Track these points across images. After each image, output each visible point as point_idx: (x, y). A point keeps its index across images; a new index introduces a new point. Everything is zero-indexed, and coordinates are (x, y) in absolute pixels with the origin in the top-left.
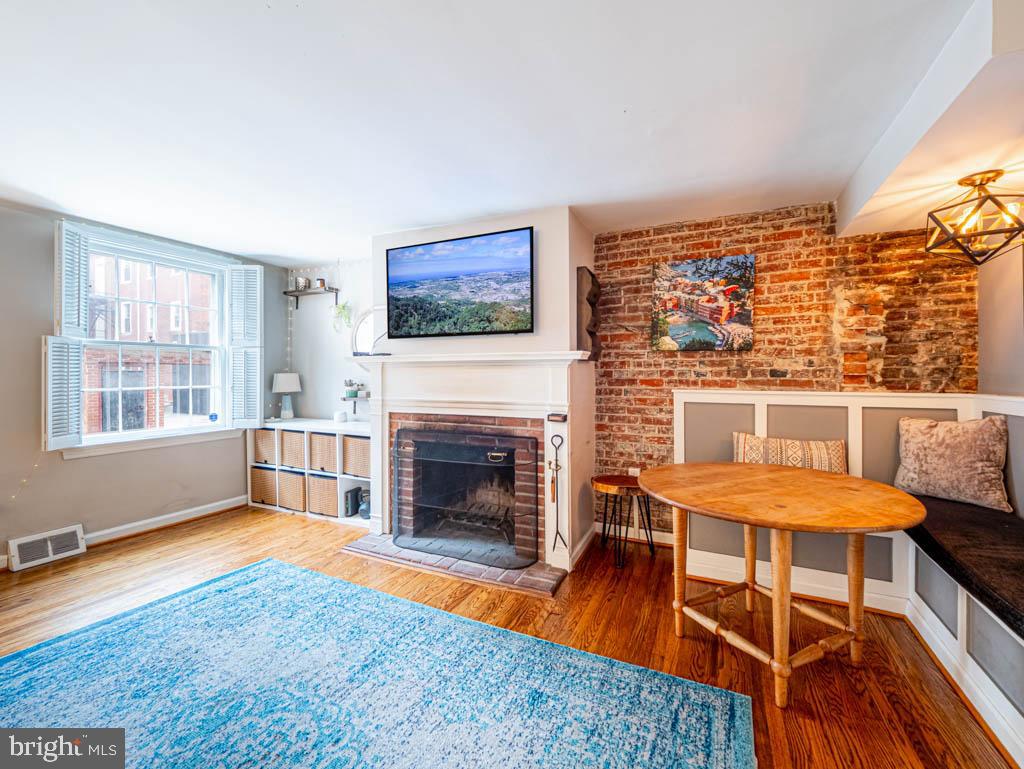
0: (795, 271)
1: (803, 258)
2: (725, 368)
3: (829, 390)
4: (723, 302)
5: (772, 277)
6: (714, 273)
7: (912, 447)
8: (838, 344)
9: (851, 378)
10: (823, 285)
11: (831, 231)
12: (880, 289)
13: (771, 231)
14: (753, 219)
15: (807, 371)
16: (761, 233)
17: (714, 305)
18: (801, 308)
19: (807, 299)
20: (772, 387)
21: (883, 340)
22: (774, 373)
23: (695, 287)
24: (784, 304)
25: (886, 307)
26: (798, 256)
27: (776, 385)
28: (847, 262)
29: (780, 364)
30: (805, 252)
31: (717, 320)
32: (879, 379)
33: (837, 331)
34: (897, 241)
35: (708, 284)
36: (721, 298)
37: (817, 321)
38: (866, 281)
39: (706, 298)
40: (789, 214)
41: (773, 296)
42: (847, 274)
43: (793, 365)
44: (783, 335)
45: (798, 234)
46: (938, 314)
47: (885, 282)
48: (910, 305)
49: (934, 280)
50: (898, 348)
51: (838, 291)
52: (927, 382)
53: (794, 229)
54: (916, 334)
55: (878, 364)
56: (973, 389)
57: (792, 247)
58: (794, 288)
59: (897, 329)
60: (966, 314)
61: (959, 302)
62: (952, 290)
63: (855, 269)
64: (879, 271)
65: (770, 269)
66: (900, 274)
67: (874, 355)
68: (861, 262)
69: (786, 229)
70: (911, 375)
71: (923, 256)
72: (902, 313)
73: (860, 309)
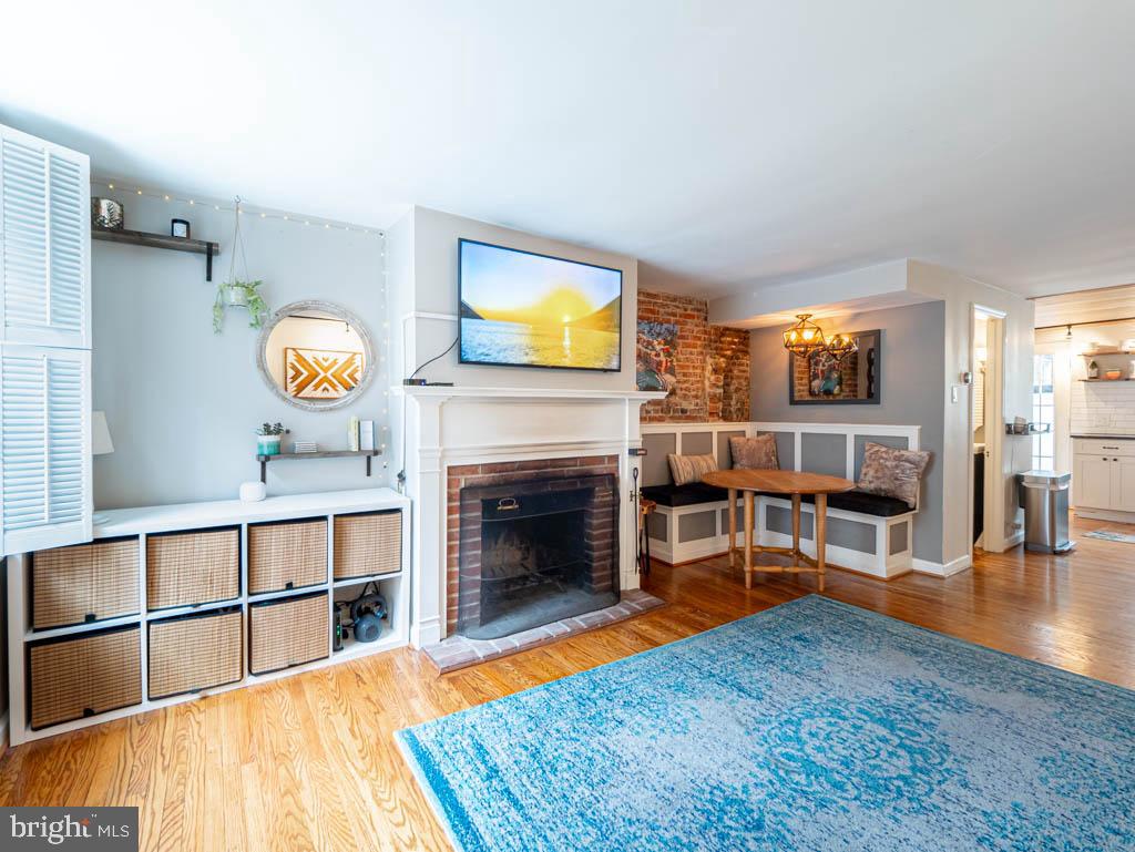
0: (692, 341)
1: (695, 334)
2: (659, 407)
3: (703, 422)
4: (662, 358)
5: (683, 343)
6: (659, 334)
7: (744, 452)
8: (707, 393)
9: (711, 414)
10: (702, 353)
11: (706, 319)
12: (722, 360)
14: (675, 300)
15: (695, 410)
16: (678, 311)
17: (658, 359)
18: (694, 367)
19: (696, 361)
20: (682, 421)
21: (722, 391)
22: (683, 411)
23: (649, 343)
24: (687, 364)
25: (724, 371)
26: (693, 332)
27: (683, 419)
28: (711, 341)
29: (685, 405)
30: (696, 329)
31: (660, 370)
32: (721, 414)
33: (707, 383)
34: (728, 333)
35: (656, 342)
36: (662, 354)
37: (700, 377)
38: (717, 354)
39: (654, 353)
40: (690, 302)
41: (683, 357)
42: (711, 349)
43: (689, 406)
44: (686, 385)
45: (692, 317)
46: (738, 377)
47: (723, 356)
48: (731, 371)
49: (738, 358)
50: (727, 396)
51: (708, 358)
52: (735, 416)
53: (692, 313)
54: (732, 388)
55: (720, 405)
56: (747, 420)
57: (690, 325)
58: (691, 353)
59: (727, 385)
60: (746, 378)
61: (744, 371)
62: (743, 365)
63: (714, 345)
64: (722, 349)
65: (682, 337)
66: (729, 353)
67: (720, 400)
68: (716, 342)
69: (689, 312)
70: (730, 412)
71: (735, 343)
72: (728, 374)
73: (715, 371)
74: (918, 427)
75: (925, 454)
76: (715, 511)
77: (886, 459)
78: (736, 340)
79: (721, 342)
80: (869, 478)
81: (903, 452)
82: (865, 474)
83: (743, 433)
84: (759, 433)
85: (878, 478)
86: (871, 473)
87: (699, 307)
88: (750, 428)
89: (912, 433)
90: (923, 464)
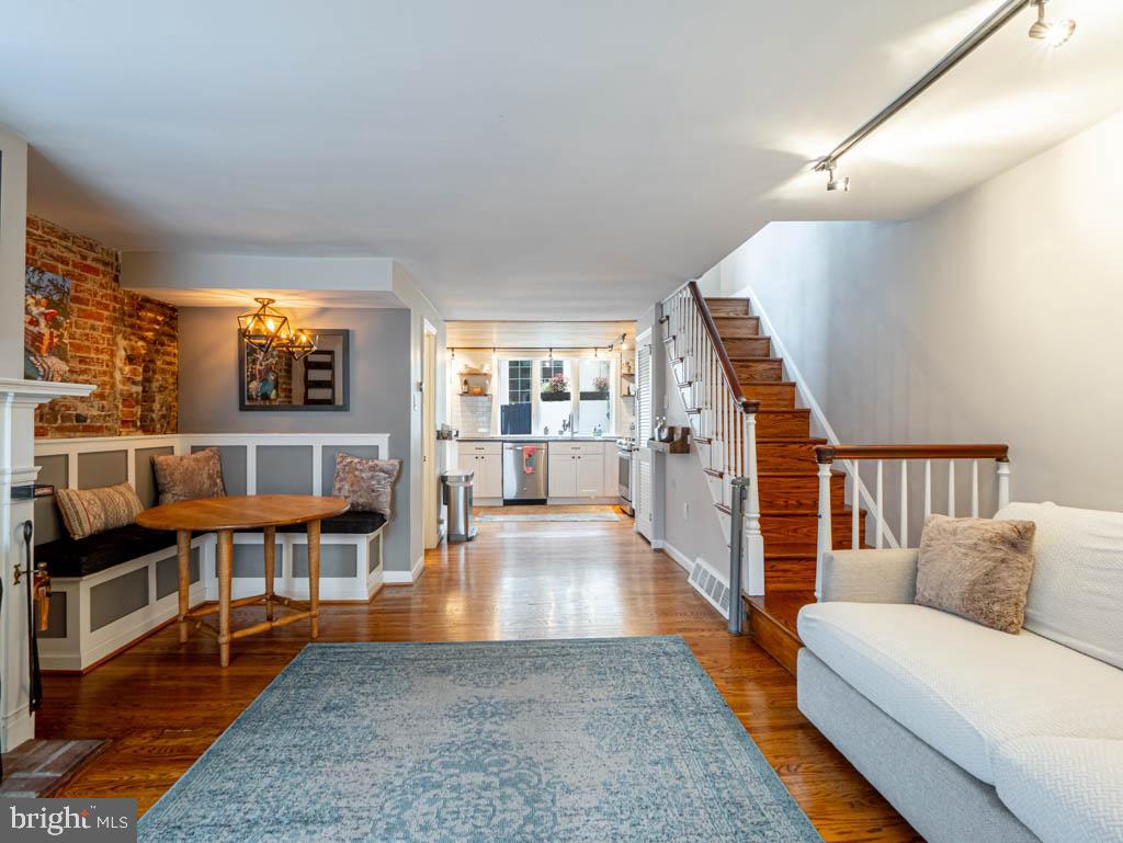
0: (94, 309)
1: (98, 299)
3: (112, 435)
5: (80, 310)
6: (38, 289)
8: (119, 391)
9: (125, 423)
10: (110, 330)
11: (116, 279)
12: (141, 343)
13: (78, 259)
14: (66, 237)
15: (100, 416)
16: (70, 256)
18: (97, 349)
19: (101, 341)
20: (78, 434)
21: (140, 389)
22: (80, 418)
24: (86, 343)
25: (144, 361)
26: (95, 295)
27: (79, 431)
28: (123, 313)
29: (81, 408)
30: (101, 292)
32: (139, 424)
33: (118, 376)
34: (148, 305)
37: (107, 366)
38: (134, 334)
40: (91, 248)
41: (79, 331)
42: (125, 326)
43: (90, 410)
44: (85, 377)
45: (96, 272)
46: (163, 371)
47: (143, 339)
48: (152, 361)
49: (162, 344)
50: (147, 397)
51: (119, 338)
52: (158, 426)
53: (94, 264)
54: (155, 386)
55: (138, 410)
56: (175, 430)
57: (91, 284)
58: (93, 328)
59: (147, 380)
60: (173, 374)
61: (170, 364)
62: (169, 354)
63: (129, 321)
64: (140, 328)
65: (77, 300)
66: (150, 334)
67: (137, 403)
68: (131, 316)
69: (89, 262)
70: (152, 420)
71: (158, 323)
72: (150, 367)
73: (130, 359)
74: (388, 435)
75: (396, 462)
76: (146, 568)
77: (361, 470)
78: (160, 318)
79: (139, 318)
80: (345, 492)
81: (376, 462)
82: (340, 489)
83: (170, 450)
84: (195, 449)
85: (355, 492)
86: (347, 487)
87: (107, 259)
88: (180, 443)
89: (381, 441)
90: (395, 473)
